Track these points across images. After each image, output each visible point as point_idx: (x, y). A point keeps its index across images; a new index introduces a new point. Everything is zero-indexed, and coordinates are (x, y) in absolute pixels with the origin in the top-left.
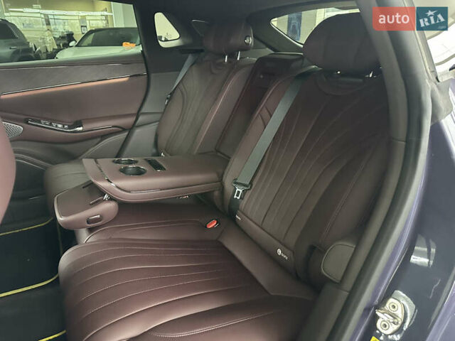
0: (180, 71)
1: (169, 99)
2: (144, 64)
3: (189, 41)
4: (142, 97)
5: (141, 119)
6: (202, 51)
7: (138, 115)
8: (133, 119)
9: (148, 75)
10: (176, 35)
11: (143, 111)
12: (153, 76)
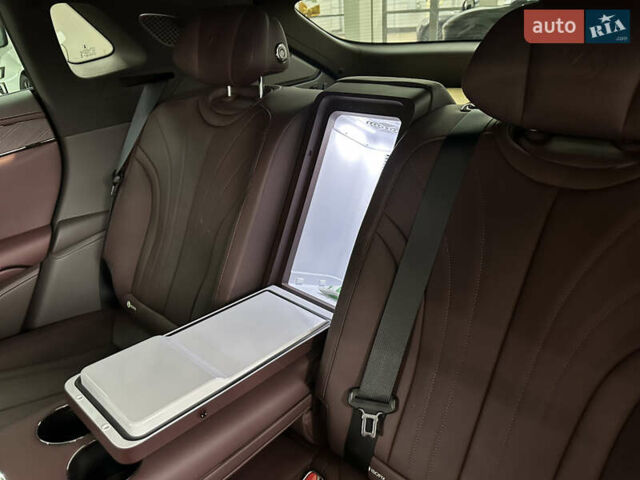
0: (131, 121)
1: (119, 185)
2: (45, 122)
3: (138, 58)
4: (54, 190)
5: (63, 235)
6: (171, 75)
7: (53, 228)
8: (45, 241)
9: (59, 139)
10: (106, 47)
11: (62, 217)
12: (70, 141)
